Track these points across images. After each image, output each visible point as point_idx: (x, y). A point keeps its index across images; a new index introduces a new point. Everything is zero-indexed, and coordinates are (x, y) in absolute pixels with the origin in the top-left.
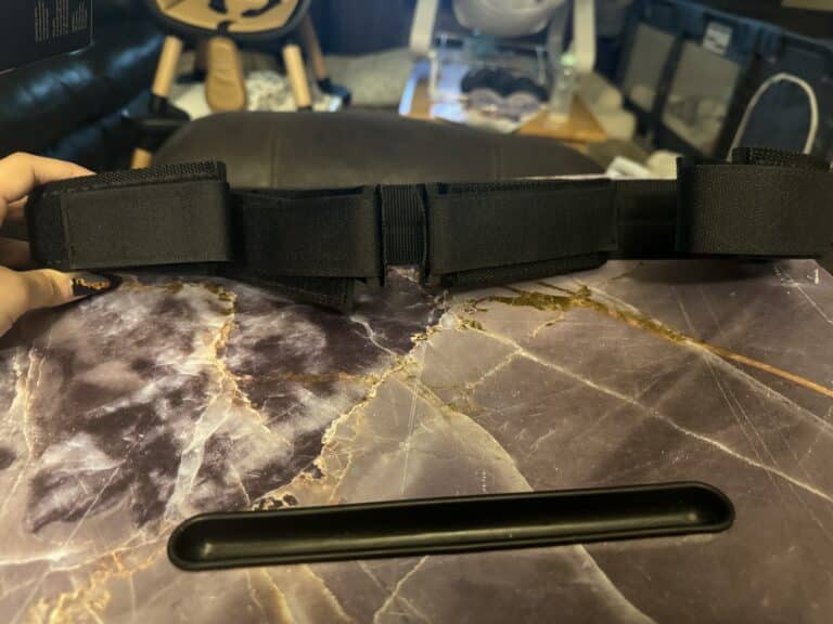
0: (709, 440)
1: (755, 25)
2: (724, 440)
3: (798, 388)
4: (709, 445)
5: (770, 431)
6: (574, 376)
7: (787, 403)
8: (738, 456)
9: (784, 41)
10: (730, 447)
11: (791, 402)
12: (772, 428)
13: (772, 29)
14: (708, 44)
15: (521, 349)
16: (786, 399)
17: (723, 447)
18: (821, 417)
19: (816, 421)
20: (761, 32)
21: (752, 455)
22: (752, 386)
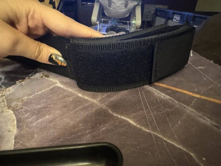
0: (125, 118)
1: (186, 13)
2: (133, 118)
3: (178, 93)
4: (125, 121)
5: (160, 113)
6: (75, 92)
7: (171, 100)
8: (138, 126)
9: (194, 17)
10: (136, 122)
11: (173, 99)
12: (160, 111)
13: (191, 14)
14: (174, 20)
15: (59, 83)
16: (171, 98)
17: (132, 122)
18: (188, 106)
19: (185, 108)
20: (188, 15)
21: (146, 126)
22: (156, 93)
